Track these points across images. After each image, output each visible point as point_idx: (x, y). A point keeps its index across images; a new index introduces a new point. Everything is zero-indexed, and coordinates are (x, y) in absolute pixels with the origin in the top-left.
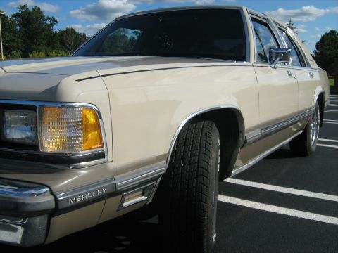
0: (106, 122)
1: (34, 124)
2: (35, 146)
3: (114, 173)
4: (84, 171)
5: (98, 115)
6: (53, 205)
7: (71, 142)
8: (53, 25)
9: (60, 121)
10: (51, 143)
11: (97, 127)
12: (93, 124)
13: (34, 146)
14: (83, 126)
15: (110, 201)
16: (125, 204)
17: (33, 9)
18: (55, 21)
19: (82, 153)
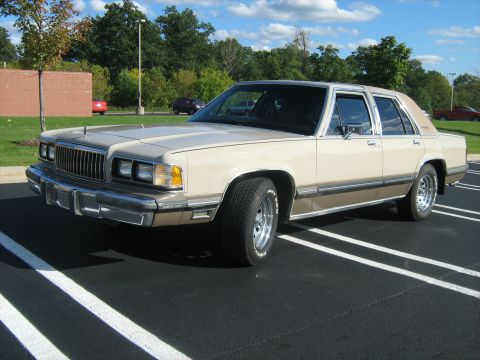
0: (184, 174)
1: (151, 171)
2: (152, 182)
3: (188, 199)
4: (173, 195)
5: (181, 170)
6: (155, 207)
7: (167, 181)
8: (208, 33)
9: (165, 172)
10: (158, 182)
11: (180, 176)
12: (178, 174)
13: (150, 182)
14: (173, 174)
15: (186, 213)
16: (195, 217)
17: (184, 12)
18: (211, 29)
19: (174, 187)
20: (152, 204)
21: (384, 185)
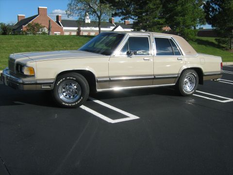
5: (33, 69)
10: (25, 73)
15: (38, 86)
16: (43, 87)
19: (31, 75)
20: (21, 81)
21: (155, 78)
